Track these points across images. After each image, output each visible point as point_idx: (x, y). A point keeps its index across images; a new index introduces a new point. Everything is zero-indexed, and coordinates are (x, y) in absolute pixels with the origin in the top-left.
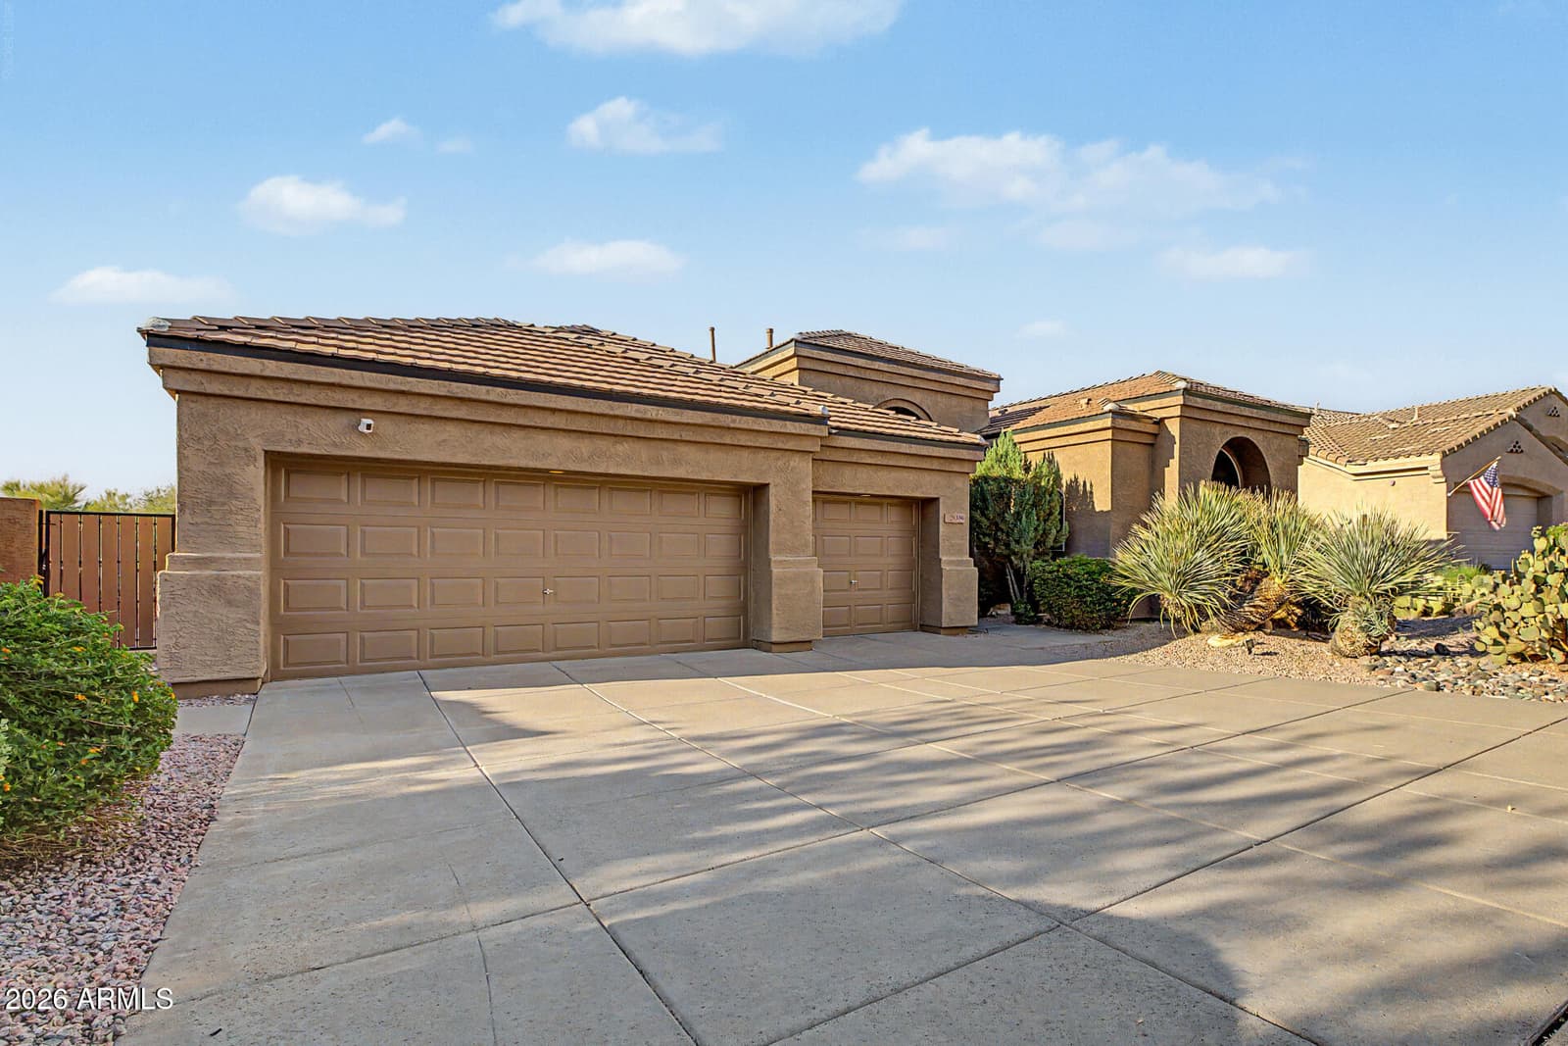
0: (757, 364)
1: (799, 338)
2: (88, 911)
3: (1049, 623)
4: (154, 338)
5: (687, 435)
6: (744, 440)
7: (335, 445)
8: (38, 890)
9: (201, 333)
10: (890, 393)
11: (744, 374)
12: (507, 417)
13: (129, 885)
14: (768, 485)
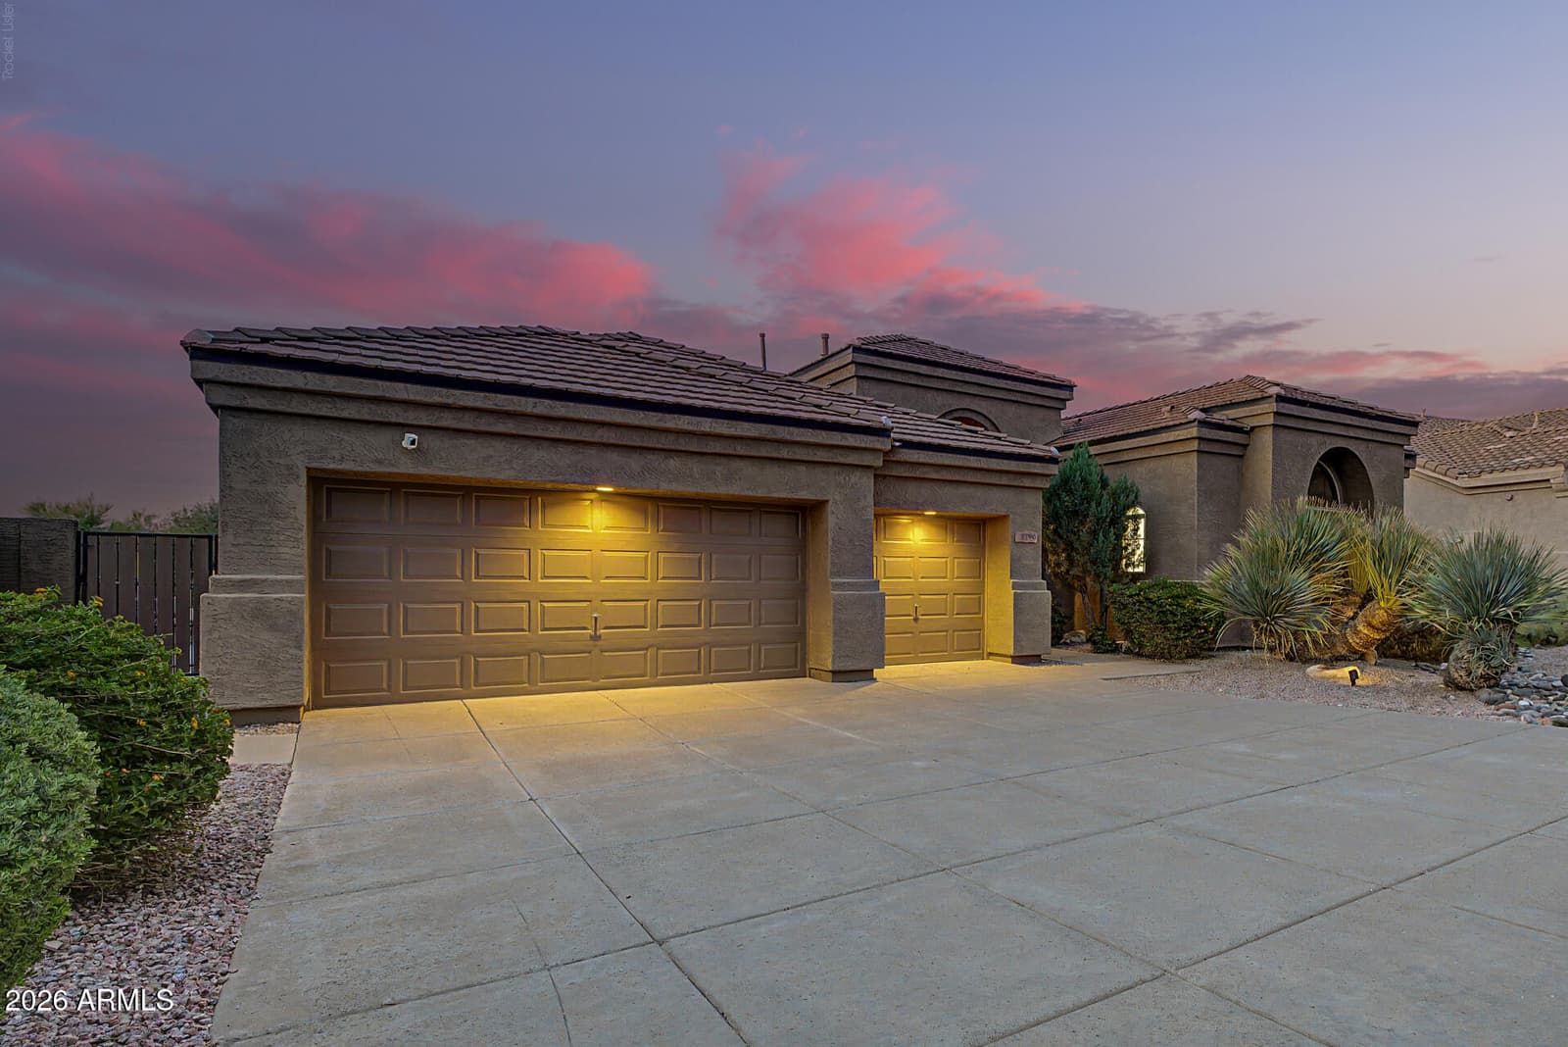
0: (811, 373)
1: (857, 343)
2: (154, 942)
3: (1128, 652)
4: (197, 352)
5: (741, 450)
6: (801, 454)
7: (379, 462)
8: (103, 920)
9: (244, 346)
10: (956, 403)
11: (800, 383)
12: (554, 431)
13: (193, 917)
14: (827, 501)
